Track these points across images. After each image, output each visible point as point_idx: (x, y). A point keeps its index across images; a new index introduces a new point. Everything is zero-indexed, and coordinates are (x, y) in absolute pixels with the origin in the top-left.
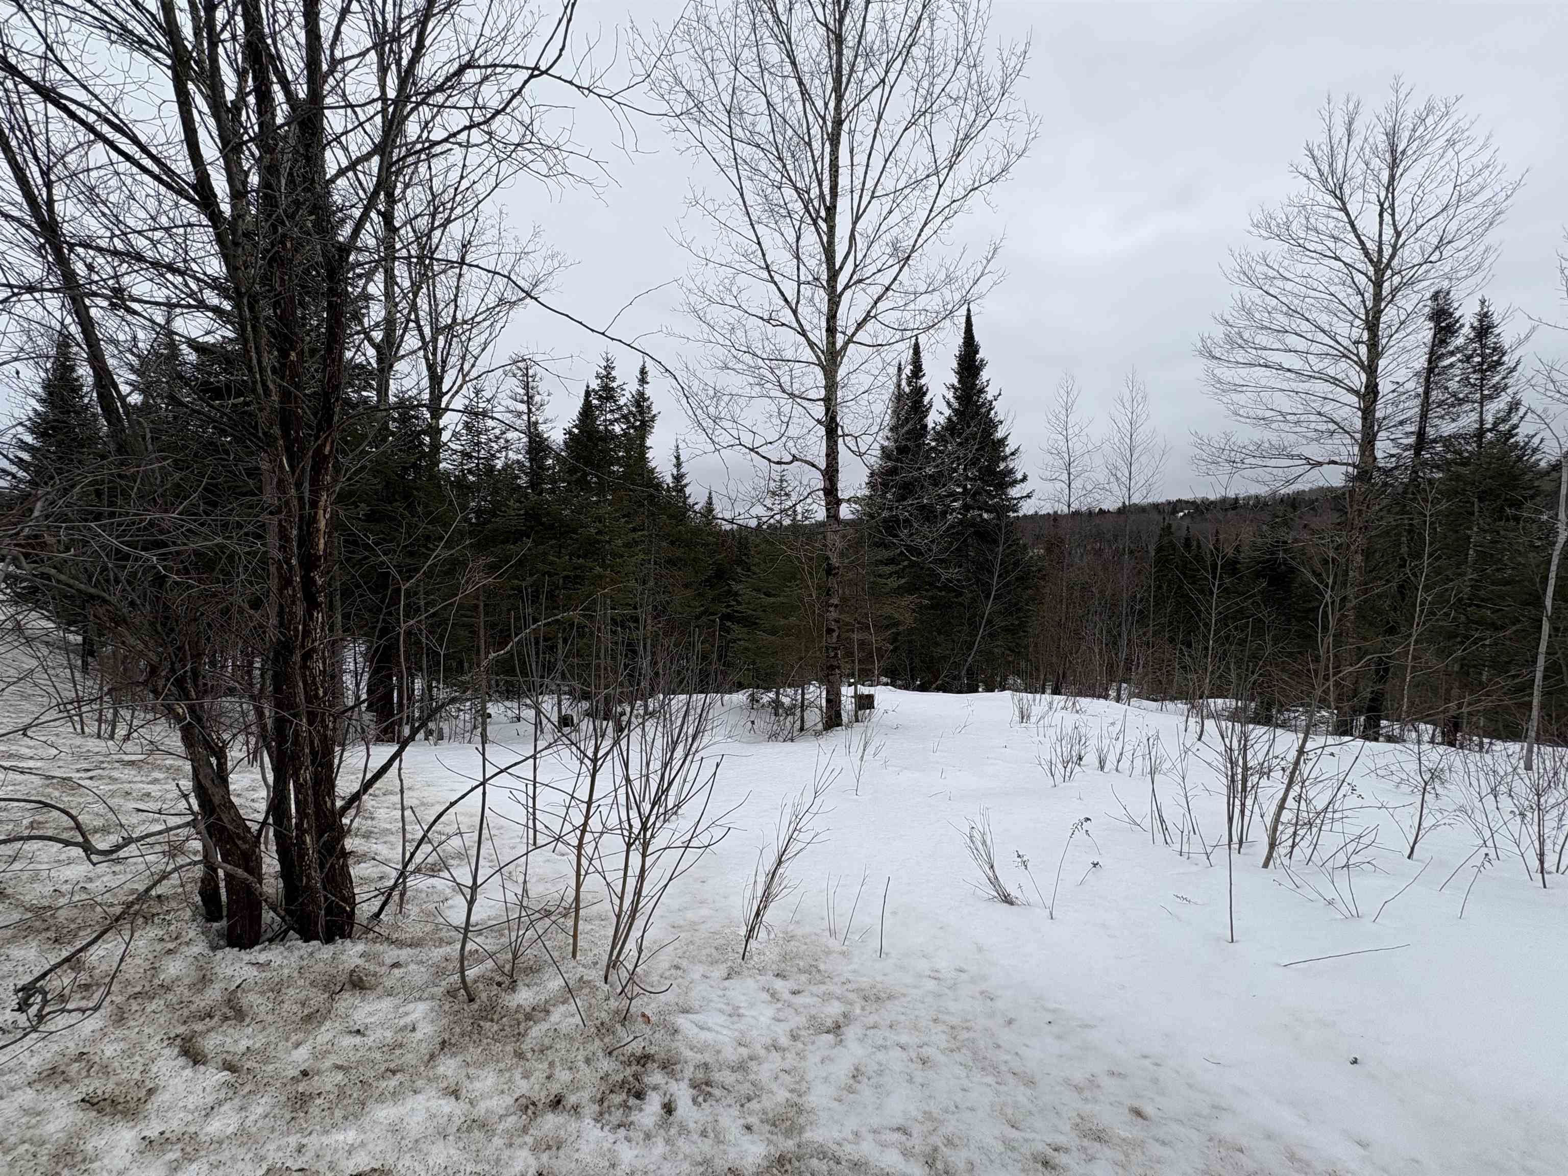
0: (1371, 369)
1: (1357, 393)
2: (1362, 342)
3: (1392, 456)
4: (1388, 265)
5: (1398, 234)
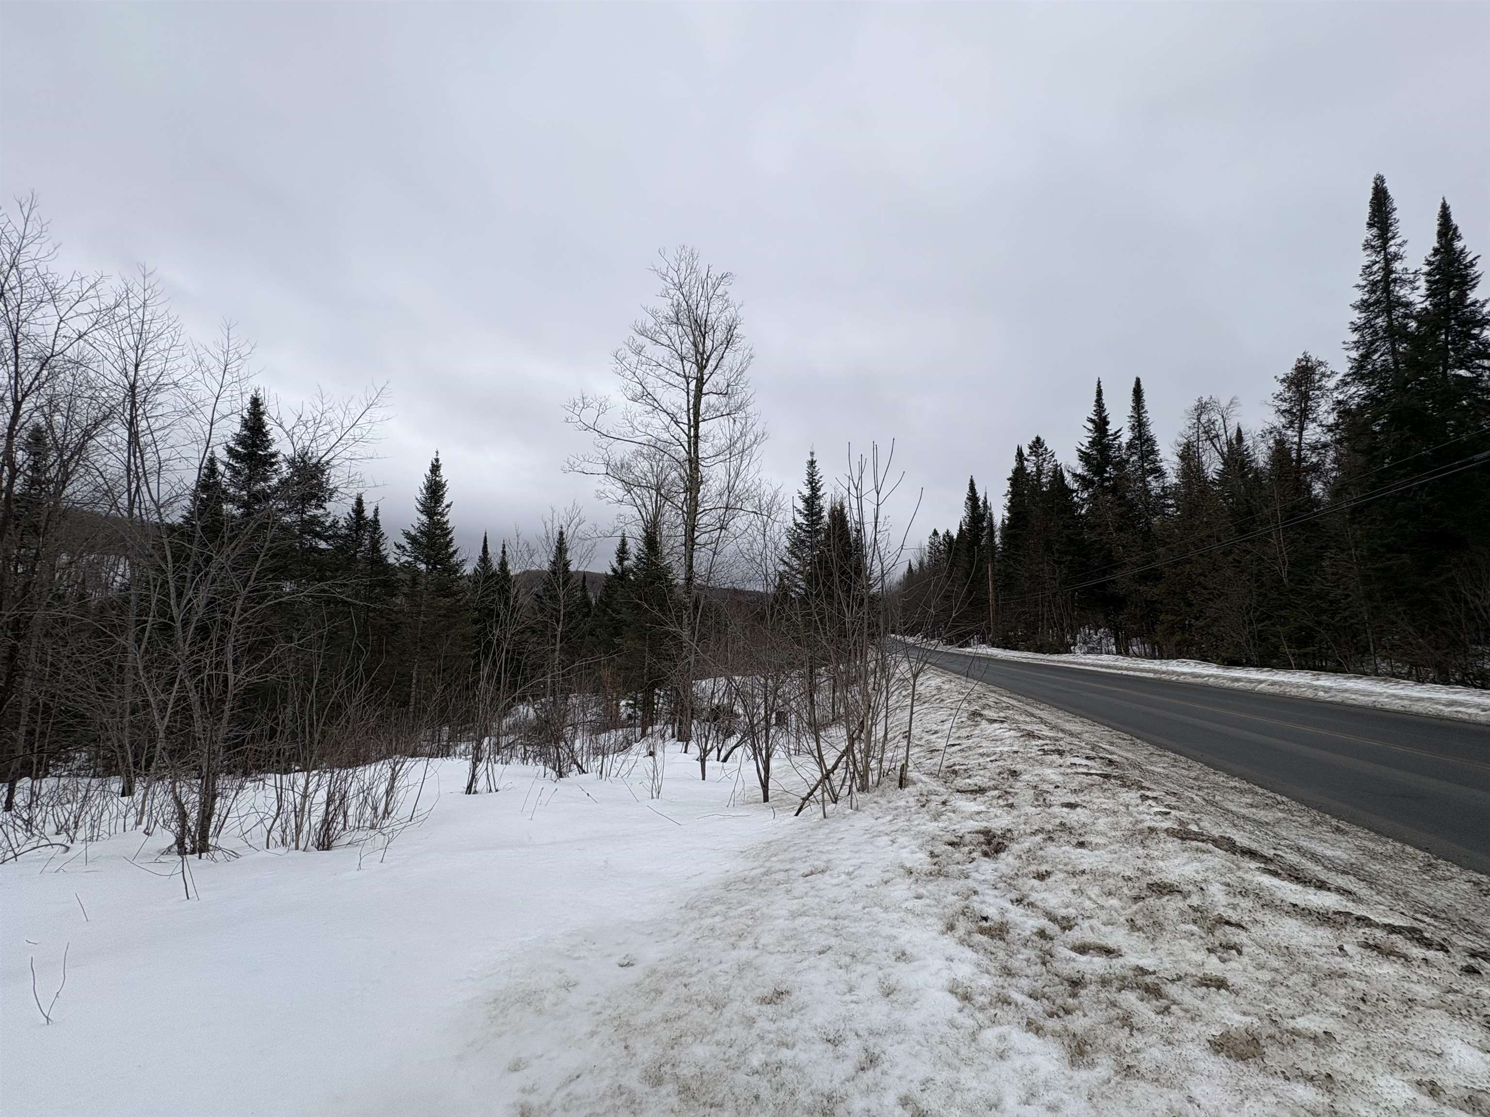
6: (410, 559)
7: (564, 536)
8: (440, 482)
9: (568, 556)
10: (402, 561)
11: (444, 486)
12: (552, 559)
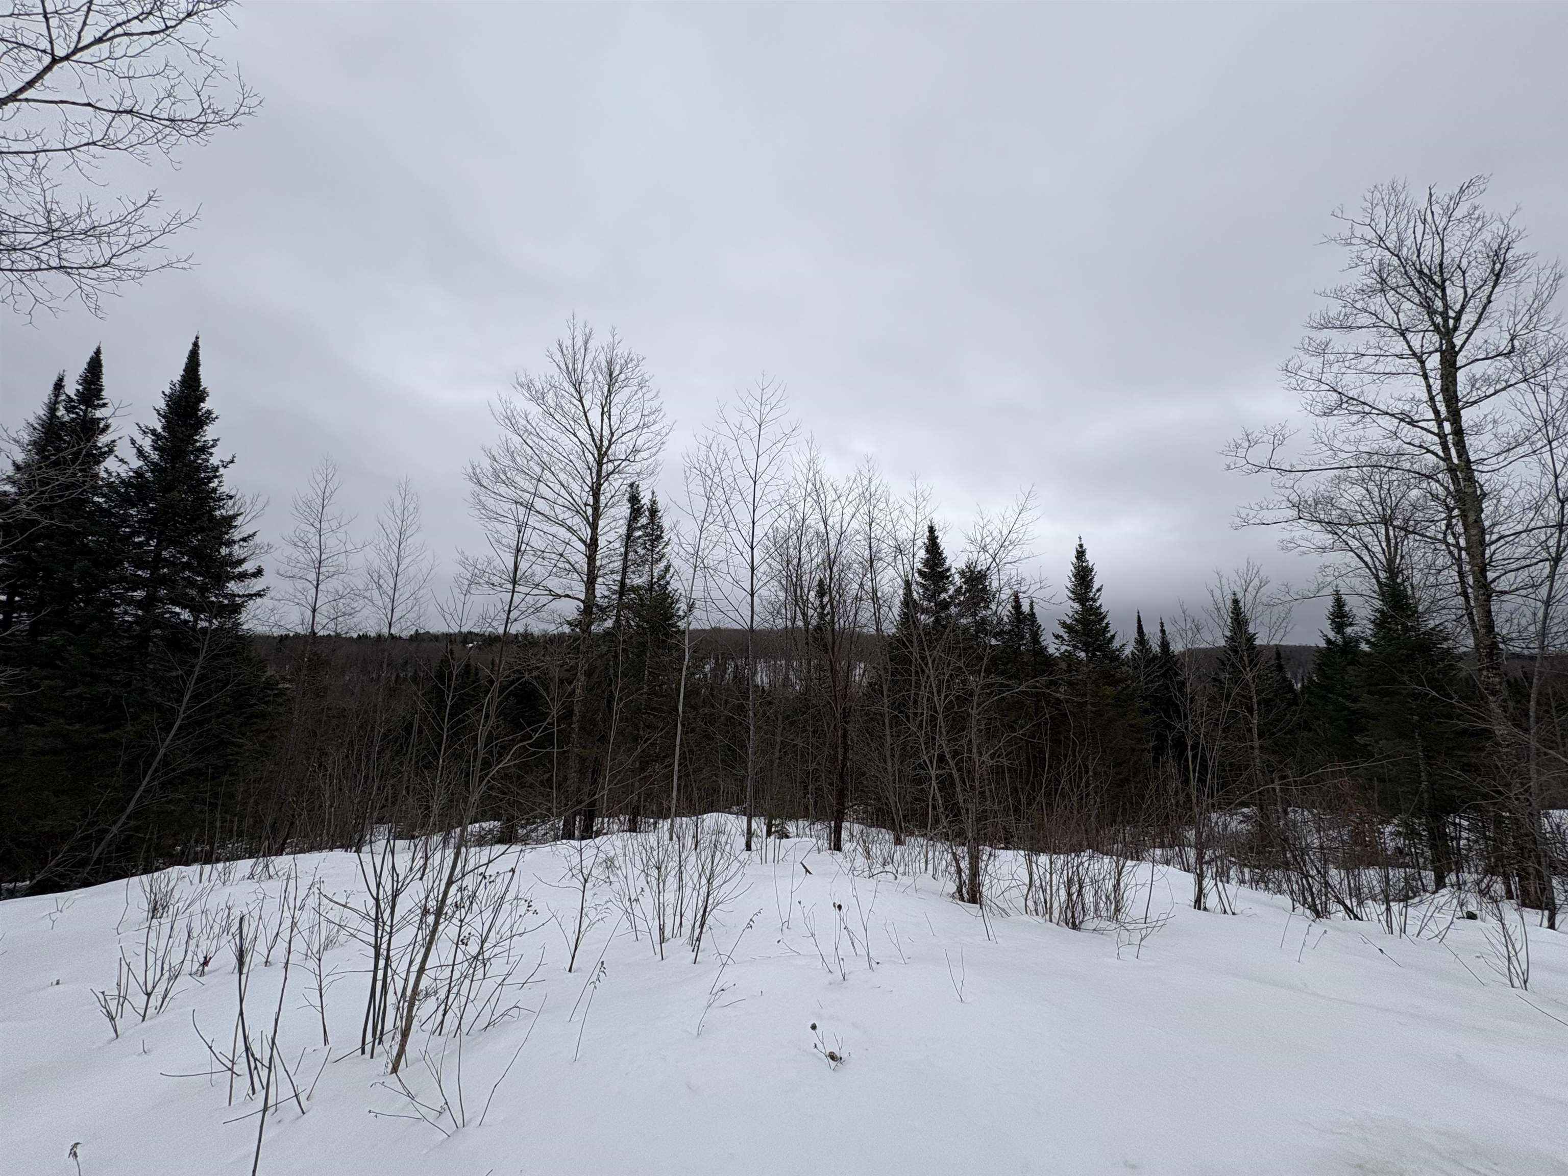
0: (594, 526)
1: (584, 542)
2: (589, 505)
3: (606, 597)
4: (606, 452)
5: (612, 434)
6: (1069, 648)
7: (1241, 604)
8: (1087, 567)
9: (1251, 629)
10: (1062, 651)
11: (1091, 570)
12: (1228, 634)
